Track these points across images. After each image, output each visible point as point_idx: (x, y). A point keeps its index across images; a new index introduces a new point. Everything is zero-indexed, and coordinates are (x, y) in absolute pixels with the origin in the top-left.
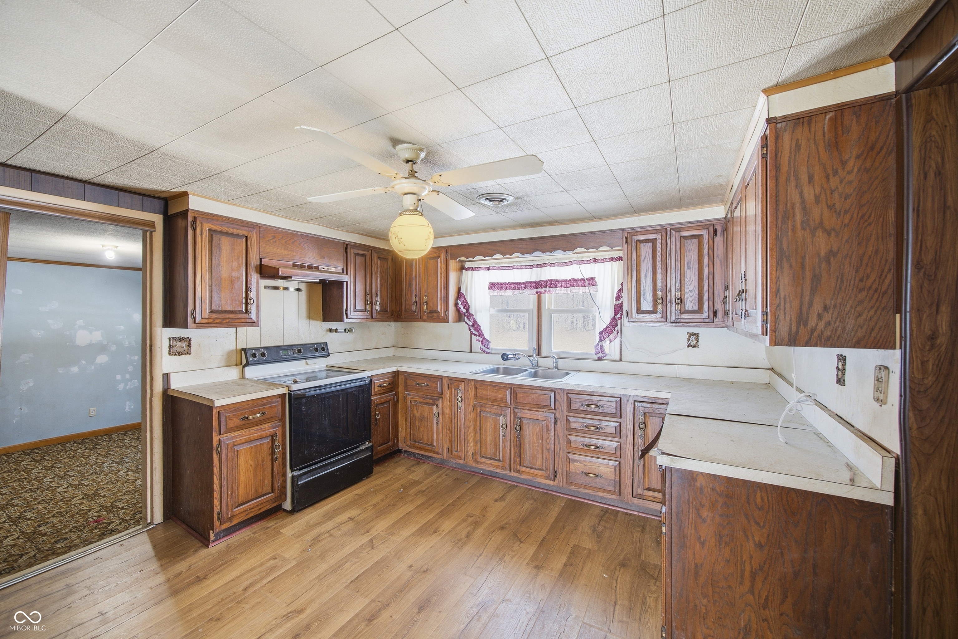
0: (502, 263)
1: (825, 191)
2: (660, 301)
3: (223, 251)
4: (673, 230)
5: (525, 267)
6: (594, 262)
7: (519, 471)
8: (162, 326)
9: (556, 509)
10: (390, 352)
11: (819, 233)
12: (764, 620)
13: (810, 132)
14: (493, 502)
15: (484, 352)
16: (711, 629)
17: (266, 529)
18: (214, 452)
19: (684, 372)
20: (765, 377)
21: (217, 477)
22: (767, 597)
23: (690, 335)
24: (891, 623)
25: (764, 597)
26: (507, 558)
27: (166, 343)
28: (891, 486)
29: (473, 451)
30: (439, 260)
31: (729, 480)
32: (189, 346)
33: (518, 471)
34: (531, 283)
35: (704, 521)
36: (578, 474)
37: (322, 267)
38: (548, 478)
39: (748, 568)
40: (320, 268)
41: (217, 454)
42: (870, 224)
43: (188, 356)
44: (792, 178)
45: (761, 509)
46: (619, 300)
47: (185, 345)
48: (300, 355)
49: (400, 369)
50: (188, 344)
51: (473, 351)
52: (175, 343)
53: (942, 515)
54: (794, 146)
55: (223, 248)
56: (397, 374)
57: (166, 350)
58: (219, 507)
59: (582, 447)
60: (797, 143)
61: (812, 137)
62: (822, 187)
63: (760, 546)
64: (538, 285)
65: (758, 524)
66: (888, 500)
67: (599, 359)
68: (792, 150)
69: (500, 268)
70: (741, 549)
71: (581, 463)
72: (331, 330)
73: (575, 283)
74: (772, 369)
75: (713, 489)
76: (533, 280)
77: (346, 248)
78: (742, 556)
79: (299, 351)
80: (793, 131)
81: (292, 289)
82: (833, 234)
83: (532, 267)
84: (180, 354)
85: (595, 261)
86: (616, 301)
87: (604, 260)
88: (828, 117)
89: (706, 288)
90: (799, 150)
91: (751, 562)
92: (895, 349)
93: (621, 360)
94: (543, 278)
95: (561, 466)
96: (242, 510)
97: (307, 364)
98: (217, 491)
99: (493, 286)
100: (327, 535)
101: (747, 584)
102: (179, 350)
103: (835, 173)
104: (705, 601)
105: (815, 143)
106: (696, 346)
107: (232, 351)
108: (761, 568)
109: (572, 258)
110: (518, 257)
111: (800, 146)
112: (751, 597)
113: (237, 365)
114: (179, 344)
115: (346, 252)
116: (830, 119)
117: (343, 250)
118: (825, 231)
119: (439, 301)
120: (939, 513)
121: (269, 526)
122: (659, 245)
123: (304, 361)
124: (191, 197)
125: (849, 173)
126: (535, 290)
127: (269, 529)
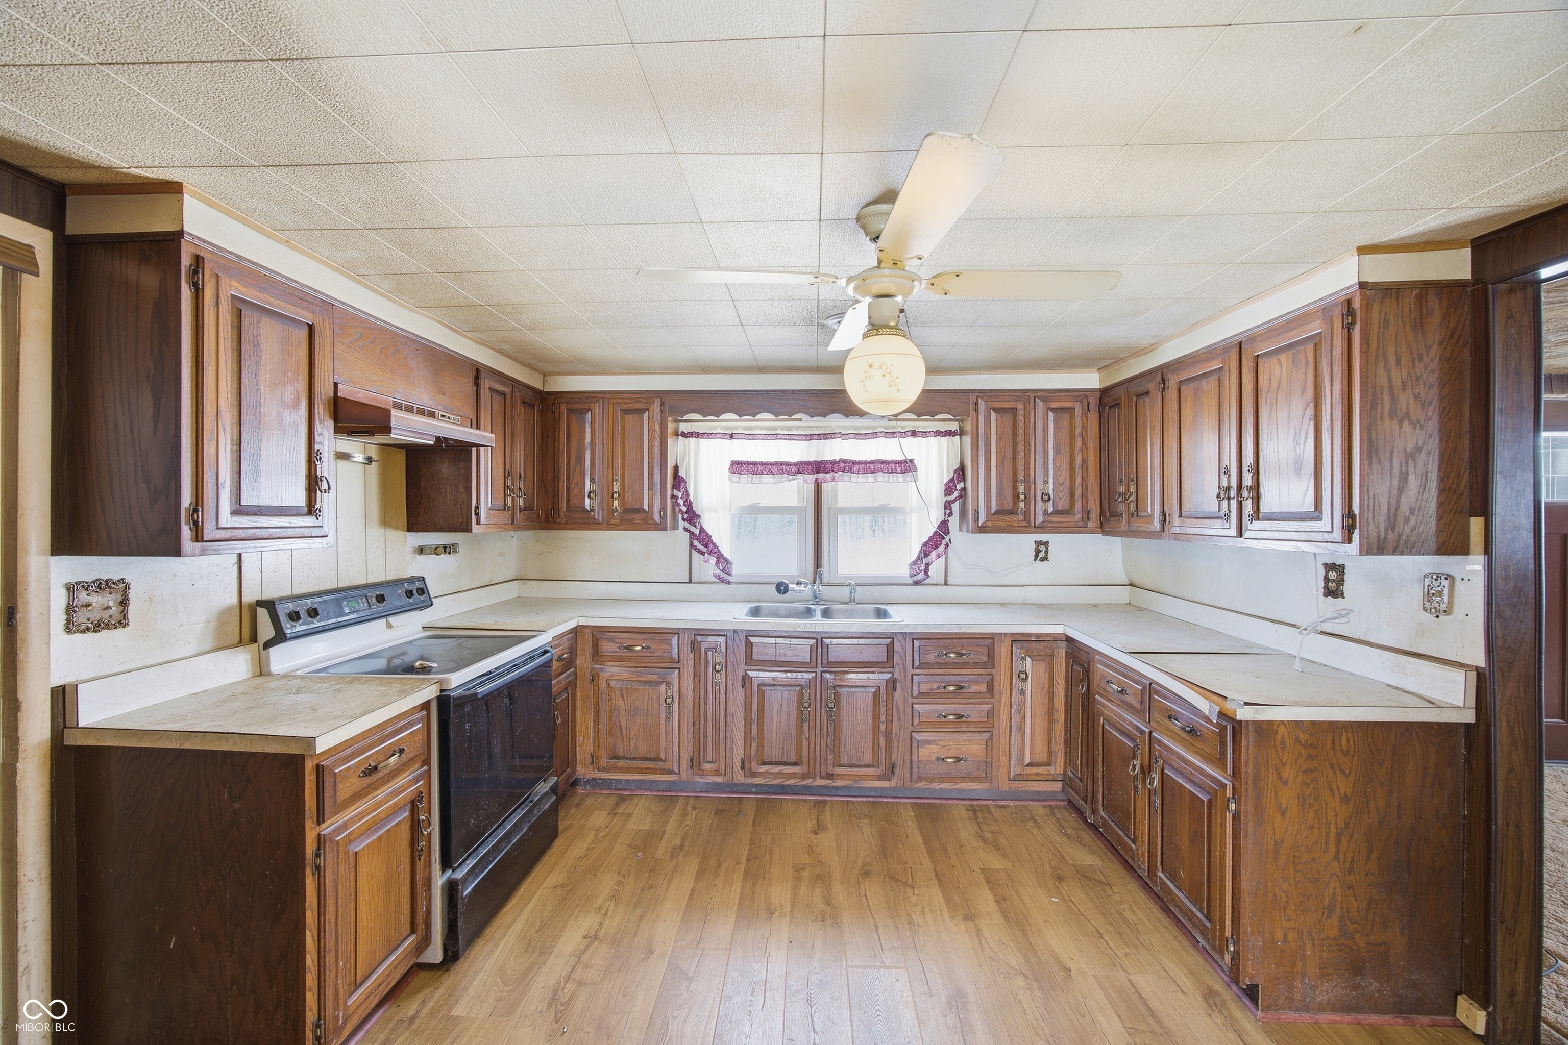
0: (757, 428)
1: (1411, 377)
2: (1022, 497)
3: (264, 357)
4: (1039, 398)
5: (799, 437)
6: (912, 435)
7: (832, 775)
8: (49, 553)
9: (910, 823)
10: (511, 591)
11: (1406, 422)
12: (1349, 888)
13: (1398, 307)
14: (813, 836)
15: (723, 581)
16: (1293, 920)
17: (410, 1025)
18: (308, 871)
19: (1032, 594)
20: (1123, 595)
21: (313, 936)
22: (1352, 860)
23: (1039, 543)
24: (1464, 849)
25: (1349, 860)
26: (916, 918)
27: (59, 599)
28: (1472, 703)
29: (742, 755)
30: (646, 415)
31: (1315, 725)
32: (124, 603)
33: (830, 776)
34: (808, 463)
35: (1285, 783)
36: (931, 762)
37: (441, 413)
38: (880, 778)
39: (1333, 830)
40: (437, 414)
41: (313, 874)
42: (1450, 419)
43: (120, 631)
44: (1381, 357)
45: (1346, 754)
46: (950, 495)
47: (111, 600)
48: (381, 607)
49: (583, 622)
50: (120, 599)
51: (694, 579)
52: (83, 597)
53: (1521, 723)
54: (1382, 320)
55: (263, 347)
56: (576, 631)
57: (58, 618)
58: (315, 1011)
59: (938, 720)
60: (1385, 317)
61: (1400, 313)
62: (1409, 372)
63: (1345, 799)
64: (818, 467)
65: (1342, 772)
66: (1469, 717)
67: (916, 583)
68: (1381, 325)
69: (752, 437)
70: (1326, 807)
71: (937, 745)
72: (421, 550)
73: (884, 467)
74: (1131, 585)
75: (1297, 740)
76: (812, 458)
77: (477, 378)
78: (1326, 817)
79: (381, 599)
80: (1382, 303)
81: (359, 457)
82: (1418, 426)
83: (810, 437)
84: (98, 626)
85: (914, 433)
86: (946, 495)
87: (925, 434)
88: (1414, 293)
89: (1078, 480)
90: (1388, 325)
91: (1336, 821)
92: (1467, 553)
93: (946, 584)
94: (828, 457)
95: (899, 754)
96: (364, 997)
97: (389, 626)
98: (313, 972)
99: (738, 467)
100: (571, 987)
101: (1332, 848)
102: (95, 616)
103: (1421, 359)
104: (1285, 886)
105: (1402, 321)
106: (1045, 559)
107: (229, 609)
108: (1347, 825)
109: (877, 427)
110: (800, 420)
111: (1388, 321)
112: (1337, 864)
113: (240, 643)
114: (96, 600)
115: (477, 385)
116: (1416, 295)
117: (471, 379)
118: (1411, 422)
119: (646, 491)
120: (1518, 722)
121: (411, 1013)
122: (1021, 418)
123: (384, 621)
124: (188, 200)
125: (1432, 360)
126: (815, 476)
127: (418, 1022)
